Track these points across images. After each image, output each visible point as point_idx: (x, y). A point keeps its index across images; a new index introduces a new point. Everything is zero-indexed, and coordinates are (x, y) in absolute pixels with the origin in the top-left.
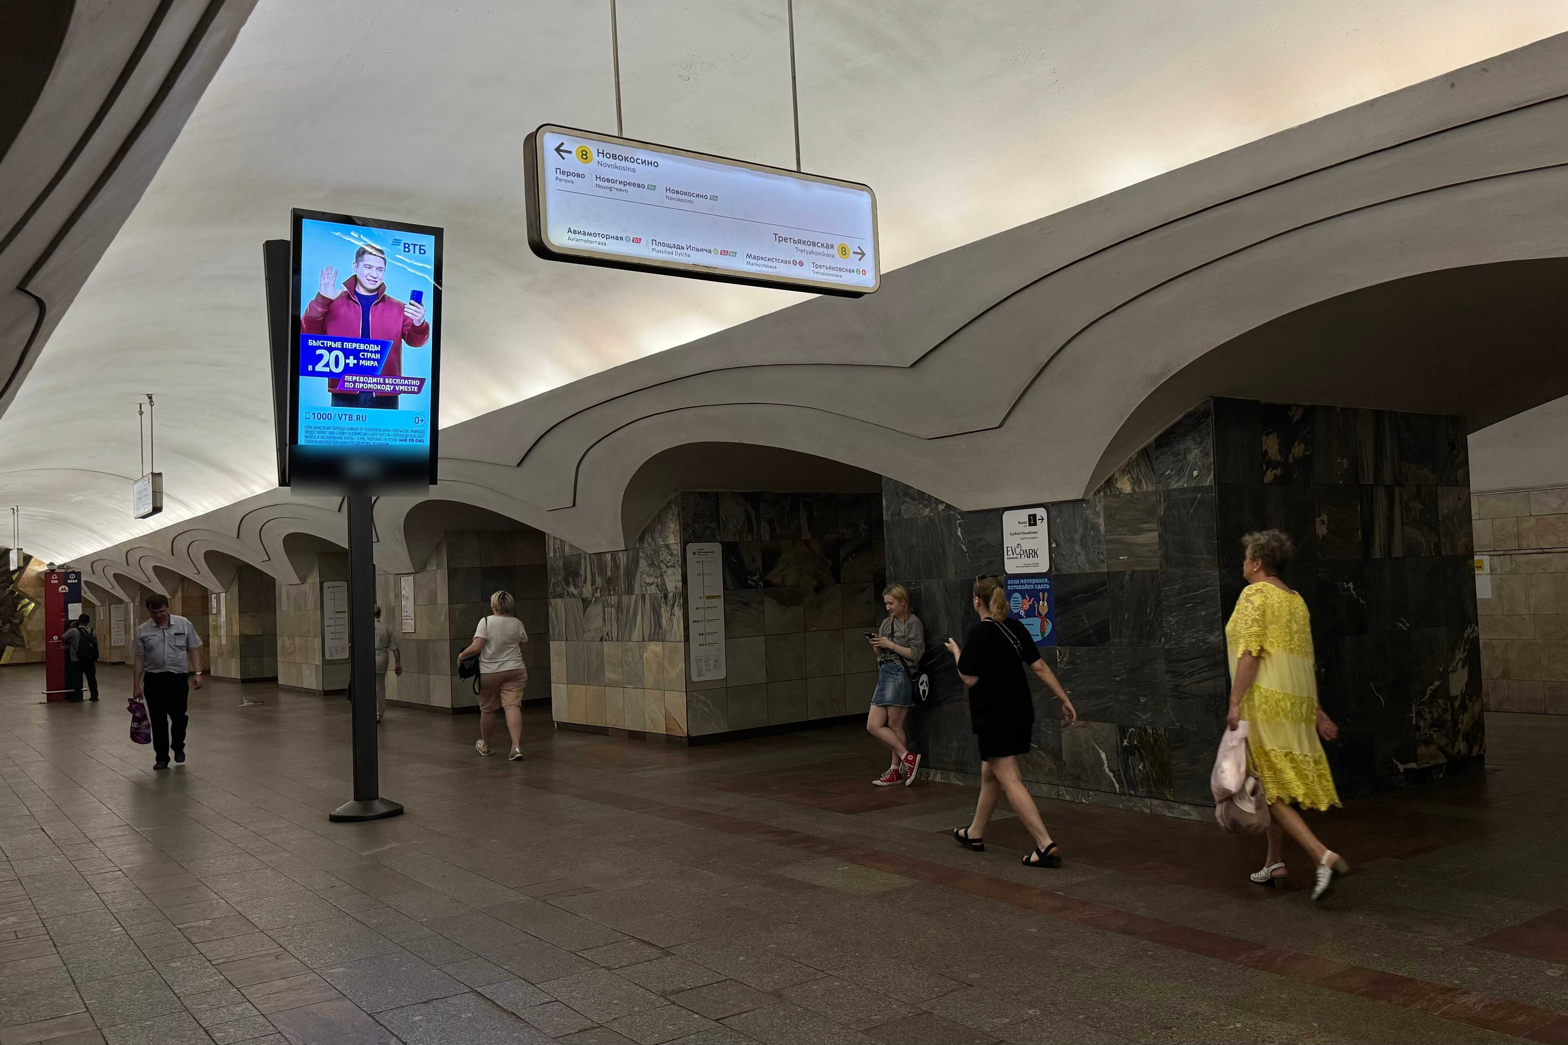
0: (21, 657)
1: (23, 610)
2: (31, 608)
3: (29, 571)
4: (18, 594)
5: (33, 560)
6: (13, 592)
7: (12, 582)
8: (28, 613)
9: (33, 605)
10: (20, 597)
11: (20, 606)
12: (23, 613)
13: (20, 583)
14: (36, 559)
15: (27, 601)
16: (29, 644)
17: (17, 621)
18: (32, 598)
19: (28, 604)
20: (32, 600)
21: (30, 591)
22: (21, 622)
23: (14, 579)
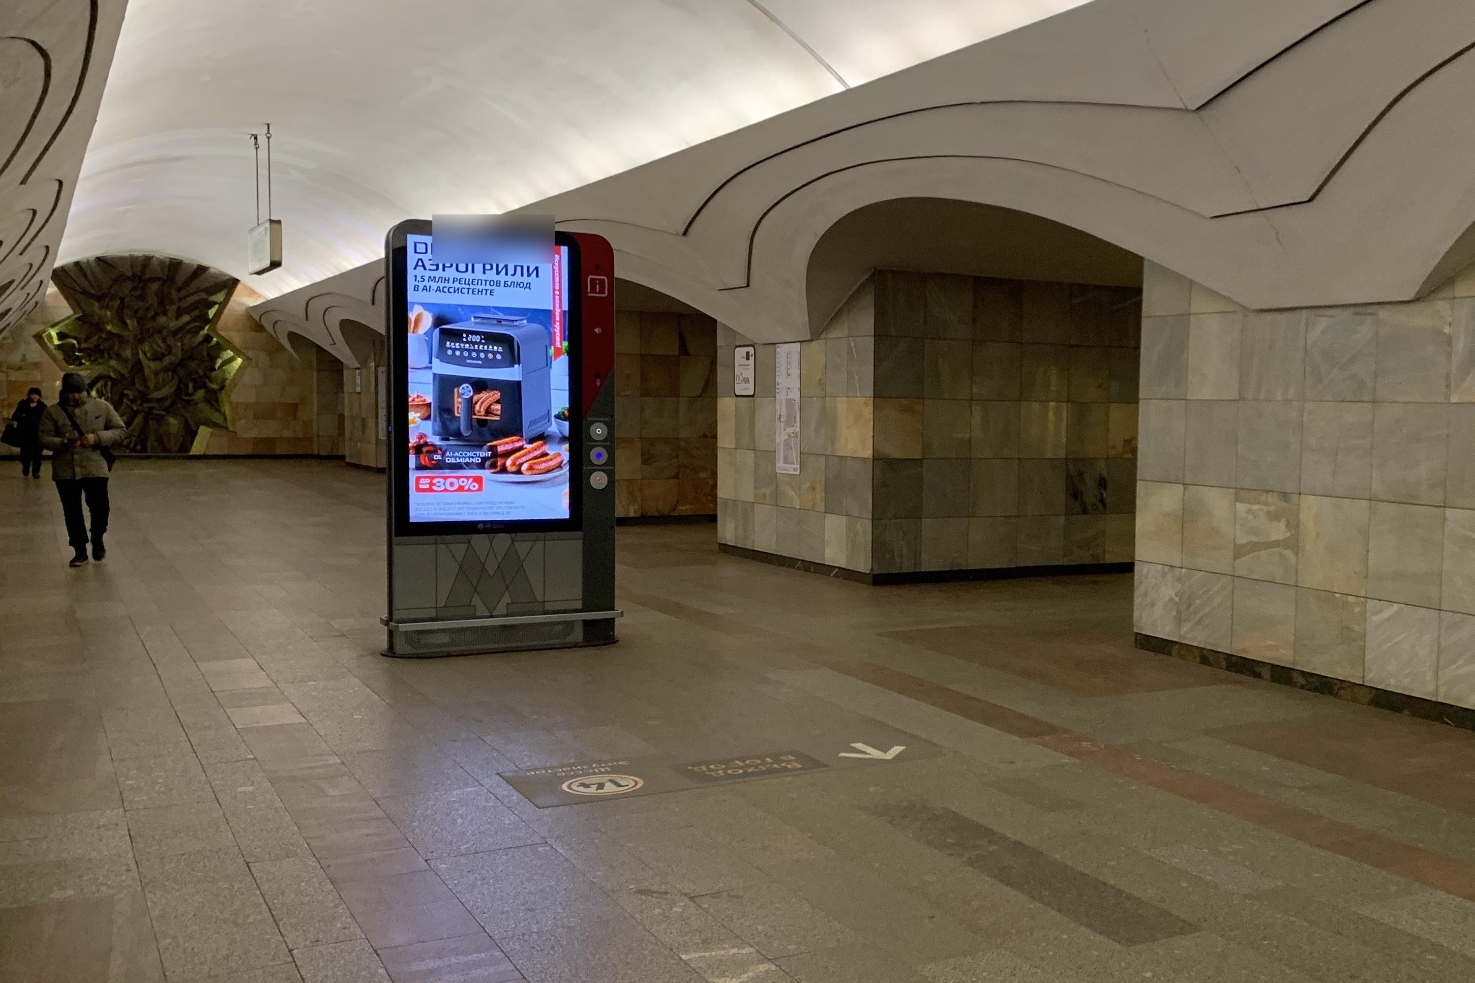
0: (221, 446)
1: (224, 368)
2: (237, 367)
3: (234, 305)
4: (218, 343)
5: (239, 287)
6: (208, 338)
7: (208, 321)
8: (232, 374)
9: (239, 361)
10: (219, 348)
11: (219, 362)
12: (224, 372)
13: (221, 324)
14: (245, 286)
15: (229, 353)
16: (234, 424)
17: (215, 386)
18: (239, 351)
19: (231, 360)
20: (238, 352)
21: (236, 338)
22: (222, 388)
23: (211, 316)
